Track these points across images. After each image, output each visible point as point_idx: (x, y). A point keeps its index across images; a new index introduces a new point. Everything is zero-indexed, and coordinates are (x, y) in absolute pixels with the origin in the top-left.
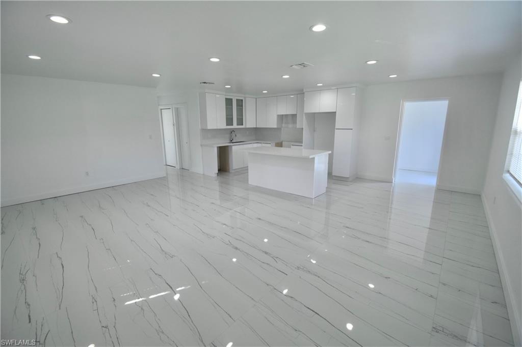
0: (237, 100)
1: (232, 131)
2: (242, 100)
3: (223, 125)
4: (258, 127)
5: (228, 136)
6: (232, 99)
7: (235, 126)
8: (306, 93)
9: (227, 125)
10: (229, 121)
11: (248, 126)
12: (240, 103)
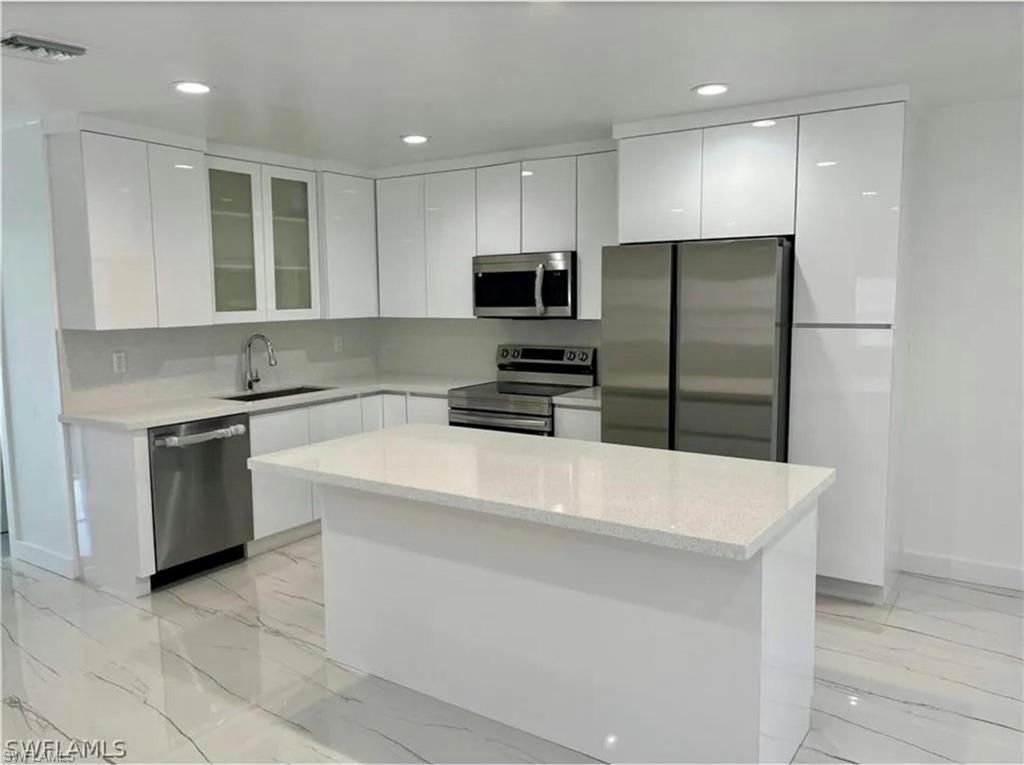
0: (277, 183)
1: (255, 337)
2: (305, 185)
3: (196, 306)
4: (384, 314)
5: (231, 361)
6: (246, 179)
7: (266, 309)
8: (623, 146)
9: (221, 306)
10: (234, 287)
11: (338, 311)
12: (292, 200)
